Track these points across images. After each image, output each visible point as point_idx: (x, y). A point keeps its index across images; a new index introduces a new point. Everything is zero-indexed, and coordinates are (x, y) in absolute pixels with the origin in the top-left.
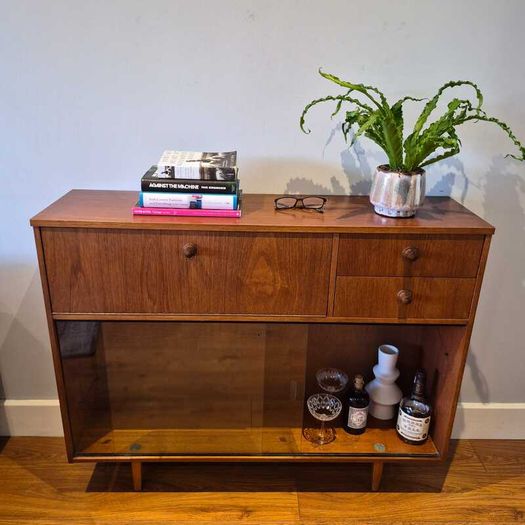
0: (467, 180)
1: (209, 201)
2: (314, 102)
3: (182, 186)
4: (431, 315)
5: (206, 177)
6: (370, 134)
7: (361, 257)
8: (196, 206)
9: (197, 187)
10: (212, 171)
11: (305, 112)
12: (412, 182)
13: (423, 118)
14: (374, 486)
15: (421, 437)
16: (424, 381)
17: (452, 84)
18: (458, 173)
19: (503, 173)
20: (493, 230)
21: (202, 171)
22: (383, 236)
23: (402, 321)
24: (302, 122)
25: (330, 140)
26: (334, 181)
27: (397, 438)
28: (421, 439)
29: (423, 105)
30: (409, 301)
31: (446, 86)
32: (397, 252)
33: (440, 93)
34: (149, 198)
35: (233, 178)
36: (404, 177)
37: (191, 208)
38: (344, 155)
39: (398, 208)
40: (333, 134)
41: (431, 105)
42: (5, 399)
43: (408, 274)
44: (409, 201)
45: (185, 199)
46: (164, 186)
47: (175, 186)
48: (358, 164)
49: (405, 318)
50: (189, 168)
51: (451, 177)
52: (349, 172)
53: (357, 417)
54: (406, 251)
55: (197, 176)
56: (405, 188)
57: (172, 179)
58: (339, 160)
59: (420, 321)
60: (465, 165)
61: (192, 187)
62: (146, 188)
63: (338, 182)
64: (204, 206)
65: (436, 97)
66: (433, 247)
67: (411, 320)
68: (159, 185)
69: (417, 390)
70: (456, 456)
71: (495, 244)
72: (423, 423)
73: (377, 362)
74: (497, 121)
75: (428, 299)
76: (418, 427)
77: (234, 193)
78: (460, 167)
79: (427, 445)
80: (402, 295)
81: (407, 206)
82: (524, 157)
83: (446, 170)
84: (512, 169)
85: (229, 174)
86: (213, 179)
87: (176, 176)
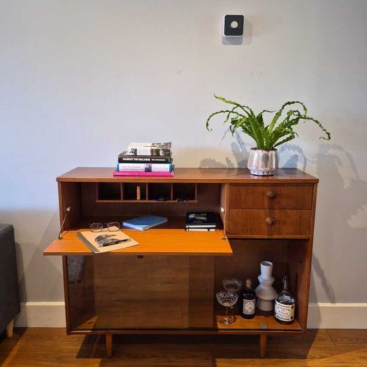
0: (305, 159)
1: (156, 167)
2: (213, 114)
3: (141, 159)
4: (287, 233)
5: (154, 154)
6: (246, 130)
7: (243, 197)
8: (148, 170)
9: (149, 160)
10: (158, 151)
11: (209, 120)
12: (270, 155)
13: (274, 121)
14: (262, 353)
15: (289, 318)
16: (288, 280)
17: (289, 103)
18: (300, 155)
19: (326, 154)
20: (318, 180)
21: (152, 151)
22: (255, 184)
23: (270, 237)
24: (207, 125)
25: (224, 137)
26: (227, 159)
27: (274, 321)
28: (290, 320)
29: (273, 115)
30: (273, 223)
31: (286, 104)
32: (263, 194)
33: (283, 108)
34: (123, 166)
35: (169, 155)
36: (265, 152)
37: (145, 171)
38: (233, 145)
39: (263, 170)
40: (225, 133)
41: (279, 114)
42: (26, 302)
43: (271, 208)
44: (269, 165)
45: (142, 167)
46: (131, 159)
47: (137, 159)
48: (241, 150)
49: (272, 235)
50: (145, 150)
51: (296, 156)
52: (236, 154)
53: (249, 307)
54: (269, 193)
55: (149, 154)
56: (266, 159)
57: (135, 156)
58: (230, 149)
59: (281, 237)
60: (303, 149)
61: (147, 160)
62: (121, 161)
63: (230, 161)
64: (153, 170)
65: (281, 111)
66: (284, 190)
67: (275, 236)
68: (128, 159)
69: (285, 286)
70: (317, 339)
71: (320, 189)
72: (290, 308)
73: (260, 274)
74: (312, 119)
75: (284, 223)
76: (287, 312)
77: (170, 163)
78: (301, 151)
79: (294, 324)
80: (268, 220)
81: (268, 169)
82: (330, 138)
83: (292, 153)
84: (331, 152)
85: (167, 152)
86: (158, 155)
87: (138, 154)
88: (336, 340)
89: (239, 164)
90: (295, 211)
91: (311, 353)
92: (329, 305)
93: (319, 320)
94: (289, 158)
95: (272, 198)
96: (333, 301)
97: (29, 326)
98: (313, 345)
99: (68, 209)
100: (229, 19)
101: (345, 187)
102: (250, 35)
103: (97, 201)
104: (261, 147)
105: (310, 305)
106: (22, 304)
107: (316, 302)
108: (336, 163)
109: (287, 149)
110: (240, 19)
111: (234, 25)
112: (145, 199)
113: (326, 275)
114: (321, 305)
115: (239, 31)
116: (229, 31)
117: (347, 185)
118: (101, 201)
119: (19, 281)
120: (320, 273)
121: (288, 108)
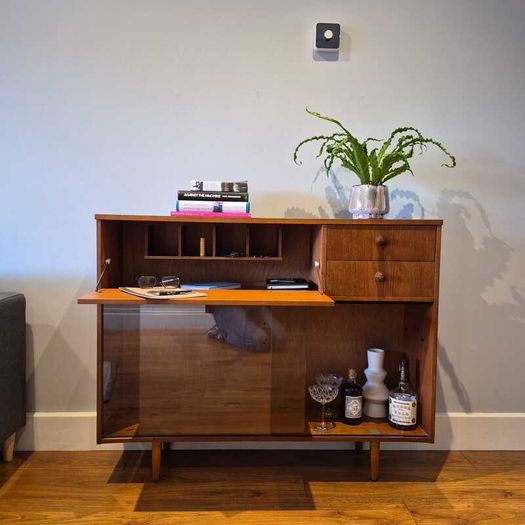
0: (423, 209)
1: (228, 206)
2: (303, 142)
3: (208, 196)
4: (403, 293)
5: (226, 189)
7: (344, 244)
8: (218, 210)
9: (219, 196)
10: (231, 185)
11: (297, 150)
12: (378, 190)
13: (382, 152)
14: (374, 474)
15: (410, 421)
16: (407, 367)
17: (400, 130)
18: (415, 204)
19: (450, 203)
20: (442, 222)
21: (223, 185)
23: (382, 299)
24: (295, 157)
25: (316, 179)
26: (320, 209)
27: (390, 427)
28: (411, 424)
29: (382, 144)
30: (384, 279)
31: (396, 132)
32: (372, 239)
33: (392, 137)
34: (183, 204)
35: (246, 191)
37: (214, 211)
38: (328, 190)
39: (369, 210)
40: (318, 174)
41: (387, 144)
42: (34, 412)
43: (382, 259)
44: (377, 204)
45: (211, 205)
46: (195, 195)
47: (203, 195)
48: (338, 197)
49: (383, 296)
50: (213, 185)
52: (332, 202)
53: (353, 407)
54: (379, 238)
55: (220, 189)
56: (374, 194)
57: (201, 191)
58: (323, 195)
59: (396, 299)
60: (420, 198)
61: (216, 196)
62: (181, 197)
63: (324, 211)
64: (224, 209)
65: (390, 140)
66: (399, 235)
67: (389, 298)
68: (191, 195)
72: (410, 406)
73: (367, 366)
74: (431, 140)
75: (399, 279)
76: (406, 411)
77: (247, 201)
78: (416, 198)
79: (417, 431)
80: (379, 275)
81: (376, 209)
82: (455, 164)
83: (406, 201)
84: (456, 200)
85: (243, 187)
86: (231, 190)
87: (204, 189)
88: (475, 462)
89: (336, 215)
90: (413, 264)
91: (442, 475)
92: (464, 415)
93: (450, 437)
94: (402, 208)
95: (383, 244)
96: (468, 409)
97: (36, 450)
98: (444, 467)
99: (108, 261)
100: (321, 28)
101: (477, 248)
102: (349, 50)
103: (146, 257)
104: (366, 181)
105: (437, 415)
106: (28, 415)
107: (445, 411)
108: (463, 216)
109: (398, 197)
110: (335, 28)
111: (329, 34)
112: (211, 255)
113: (456, 371)
114: (451, 415)
115: (334, 43)
116: (321, 42)
117: (478, 245)
118: (151, 257)
119: (27, 380)
120: (449, 369)
121: (399, 136)
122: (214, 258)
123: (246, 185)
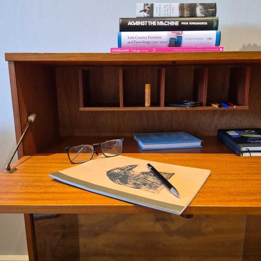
1: (188, 37)
3: (161, 23)
5: (186, 13)
8: (176, 43)
9: (177, 24)
10: (192, 8)
21: (182, 7)
34: (126, 35)
35: (214, 14)
37: (171, 45)
45: (165, 36)
46: (143, 23)
47: (154, 23)
55: (176, 13)
57: (151, 17)
61: (172, 23)
64: (185, 42)
68: (138, 23)
77: (216, 29)
85: (210, 9)
86: (193, 15)
87: (155, 14)
99: (32, 118)
103: (82, 109)
118: (88, 109)
122: (162, 108)
123: (214, 6)
